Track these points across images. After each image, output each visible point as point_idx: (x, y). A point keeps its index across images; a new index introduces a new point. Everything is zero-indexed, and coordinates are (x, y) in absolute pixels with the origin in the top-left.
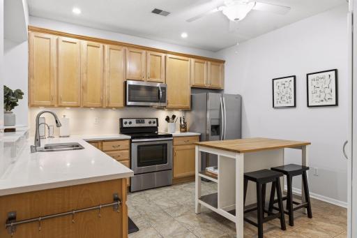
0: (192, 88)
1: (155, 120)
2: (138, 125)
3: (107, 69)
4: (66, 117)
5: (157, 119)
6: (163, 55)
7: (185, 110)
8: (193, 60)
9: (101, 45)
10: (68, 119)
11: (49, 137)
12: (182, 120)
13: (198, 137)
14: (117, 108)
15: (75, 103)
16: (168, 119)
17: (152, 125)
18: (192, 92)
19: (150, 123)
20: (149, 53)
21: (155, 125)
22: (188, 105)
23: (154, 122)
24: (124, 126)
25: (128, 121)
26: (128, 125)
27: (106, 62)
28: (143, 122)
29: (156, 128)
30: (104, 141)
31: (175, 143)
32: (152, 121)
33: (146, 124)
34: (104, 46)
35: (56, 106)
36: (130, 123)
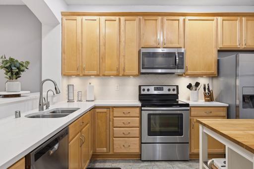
0: (219, 51)
1: (175, 88)
2: (156, 92)
3: (123, 39)
4: (92, 85)
5: (177, 86)
6: (181, 18)
7: (212, 77)
8: (220, 19)
9: (117, 18)
10: (93, 86)
11: (78, 101)
12: (207, 87)
13: (225, 109)
14: (134, 76)
15: (95, 72)
16: (190, 86)
17: (172, 92)
18: (219, 56)
19: (169, 90)
20: (165, 18)
21: (175, 92)
22: (214, 70)
23: (174, 90)
24: (142, 93)
25: (146, 88)
26: (146, 92)
27: (122, 33)
28: (161, 89)
29: (176, 96)
30: (115, 107)
31: (192, 113)
32: (172, 88)
33: (165, 91)
34: (120, 19)
35: (81, 75)
36: (148, 90)
